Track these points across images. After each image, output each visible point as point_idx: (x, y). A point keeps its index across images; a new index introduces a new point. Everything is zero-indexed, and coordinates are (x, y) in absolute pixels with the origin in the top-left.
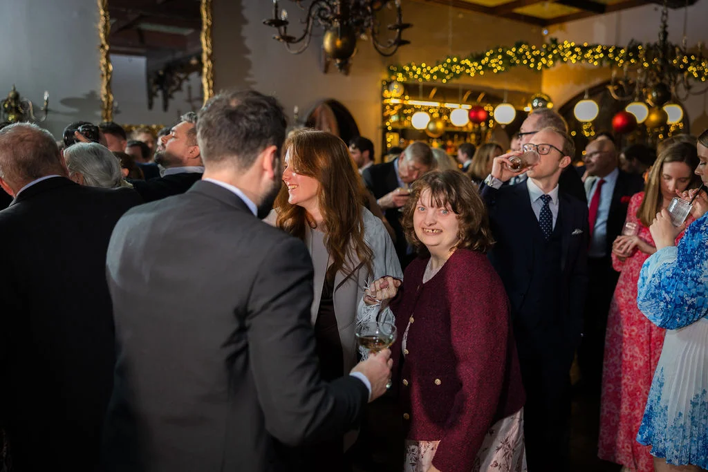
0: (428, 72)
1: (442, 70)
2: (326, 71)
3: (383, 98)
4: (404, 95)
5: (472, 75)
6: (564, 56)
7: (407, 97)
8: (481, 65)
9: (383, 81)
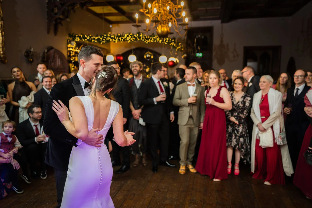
0: (94, 39)
1: (101, 39)
2: (48, 33)
3: (68, 48)
4: (76, 47)
5: (116, 42)
9: (67, 40)
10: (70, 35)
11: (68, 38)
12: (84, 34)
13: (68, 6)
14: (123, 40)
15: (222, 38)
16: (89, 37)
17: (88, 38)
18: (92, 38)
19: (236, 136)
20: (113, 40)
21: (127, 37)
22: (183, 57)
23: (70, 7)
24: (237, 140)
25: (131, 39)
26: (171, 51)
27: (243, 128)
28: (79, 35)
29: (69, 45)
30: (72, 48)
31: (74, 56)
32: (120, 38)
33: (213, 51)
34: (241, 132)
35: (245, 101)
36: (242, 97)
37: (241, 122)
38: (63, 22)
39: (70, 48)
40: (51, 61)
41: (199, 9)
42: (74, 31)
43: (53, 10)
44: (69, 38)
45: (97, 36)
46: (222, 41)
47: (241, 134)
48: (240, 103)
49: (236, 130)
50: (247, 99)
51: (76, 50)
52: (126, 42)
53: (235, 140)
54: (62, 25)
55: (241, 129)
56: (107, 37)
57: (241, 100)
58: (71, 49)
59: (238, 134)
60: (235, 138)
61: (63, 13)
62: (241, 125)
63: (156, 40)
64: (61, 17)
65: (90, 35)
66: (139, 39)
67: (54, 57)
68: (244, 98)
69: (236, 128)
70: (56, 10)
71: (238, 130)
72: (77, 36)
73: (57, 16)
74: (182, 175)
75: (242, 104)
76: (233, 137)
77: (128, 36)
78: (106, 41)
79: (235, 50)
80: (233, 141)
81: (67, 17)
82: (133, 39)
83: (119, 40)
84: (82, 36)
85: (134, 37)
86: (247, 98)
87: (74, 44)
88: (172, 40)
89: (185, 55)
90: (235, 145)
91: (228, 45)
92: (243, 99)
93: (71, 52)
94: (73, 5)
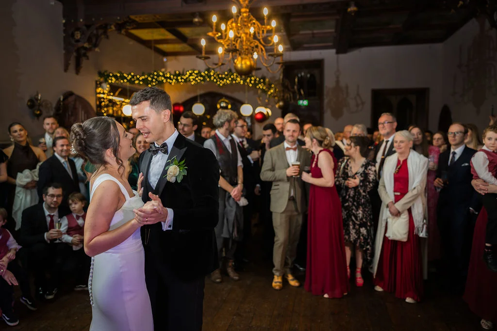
0: (138, 79)
1: (150, 79)
2: (66, 69)
3: (97, 93)
4: (110, 92)
5: (173, 84)
6: (236, 80)
7: (112, 94)
8: (183, 79)
9: (96, 82)
10: (101, 74)
11: (97, 78)
12: (123, 72)
13: (97, 29)
14: (183, 80)
15: (338, 77)
16: (130, 77)
17: (128, 78)
18: (135, 77)
19: (354, 224)
20: (169, 80)
21: (189, 76)
22: (277, 106)
23: (100, 31)
24: (357, 231)
25: (197, 79)
26: (259, 97)
27: (364, 211)
28: (115, 74)
29: (99, 90)
30: (104, 93)
31: (107, 106)
32: (179, 78)
33: (325, 97)
34: (360, 217)
35: (367, 172)
36: (363, 165)
37: (360, 203)
38: (89, 54)
39: (100, 93)
40: (70, 113)
41: (301, 32)
42: (106, 67)
43: (73, 35)
44: (99, 78)
45: (143, 75)
46: (338, 82)
47: (361, 221)
48: (359, 174)
49: (354, 215)
50: (370, 169)
51: (110, 97)
52: (189, 83)
53: (354, 231)
54: (88, 58)
55: (360, 213)
56: (158, 76)
57: (361, 170)
58: (102, 96)
59: (357, 222)
60: (354, 228)
61: (89, 40)
62: (360, 208)
63: (235, 80)
64: (86, 45)
65: (132, 74)
66: (208, 79)
67: (75, 108)
68: (366, 168)
69: (354, 211)
70: (78, 35)
71: (357, 214)
72: (111, 75)
73: (80, 44)
74: (277, 290)
75: (362, 177)
76: (351, 227)
77: (191, 75)
78: (157, 82)
79: (358, 95)
80: (351, 232)
81: (96, 45)
82: (200, 80)
83: (177, 80)
84: (118, 75)
85: (201, 76)
86: (370, 167)
87: (107, 88)
88: (260, 80)
89: (281, 103)
90: (354, 238)
91: (347, 87)
92: (363, 169)
93: (102, 100)
94: (105, 27)
